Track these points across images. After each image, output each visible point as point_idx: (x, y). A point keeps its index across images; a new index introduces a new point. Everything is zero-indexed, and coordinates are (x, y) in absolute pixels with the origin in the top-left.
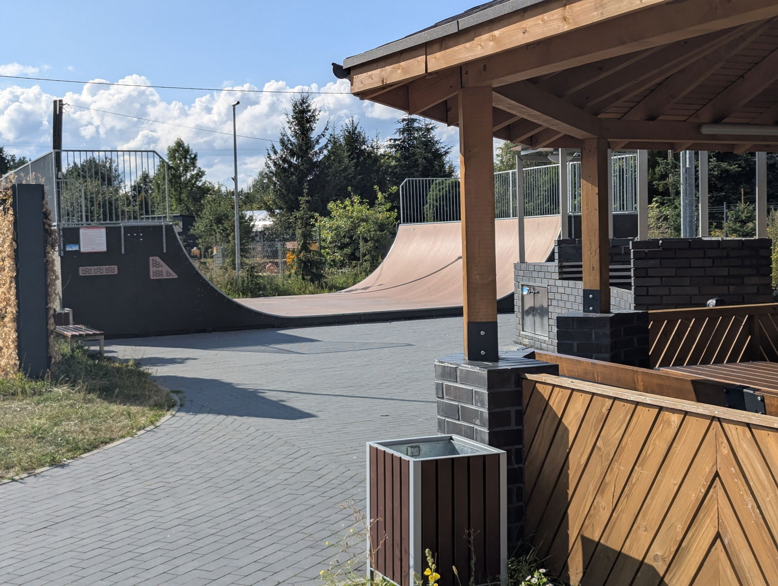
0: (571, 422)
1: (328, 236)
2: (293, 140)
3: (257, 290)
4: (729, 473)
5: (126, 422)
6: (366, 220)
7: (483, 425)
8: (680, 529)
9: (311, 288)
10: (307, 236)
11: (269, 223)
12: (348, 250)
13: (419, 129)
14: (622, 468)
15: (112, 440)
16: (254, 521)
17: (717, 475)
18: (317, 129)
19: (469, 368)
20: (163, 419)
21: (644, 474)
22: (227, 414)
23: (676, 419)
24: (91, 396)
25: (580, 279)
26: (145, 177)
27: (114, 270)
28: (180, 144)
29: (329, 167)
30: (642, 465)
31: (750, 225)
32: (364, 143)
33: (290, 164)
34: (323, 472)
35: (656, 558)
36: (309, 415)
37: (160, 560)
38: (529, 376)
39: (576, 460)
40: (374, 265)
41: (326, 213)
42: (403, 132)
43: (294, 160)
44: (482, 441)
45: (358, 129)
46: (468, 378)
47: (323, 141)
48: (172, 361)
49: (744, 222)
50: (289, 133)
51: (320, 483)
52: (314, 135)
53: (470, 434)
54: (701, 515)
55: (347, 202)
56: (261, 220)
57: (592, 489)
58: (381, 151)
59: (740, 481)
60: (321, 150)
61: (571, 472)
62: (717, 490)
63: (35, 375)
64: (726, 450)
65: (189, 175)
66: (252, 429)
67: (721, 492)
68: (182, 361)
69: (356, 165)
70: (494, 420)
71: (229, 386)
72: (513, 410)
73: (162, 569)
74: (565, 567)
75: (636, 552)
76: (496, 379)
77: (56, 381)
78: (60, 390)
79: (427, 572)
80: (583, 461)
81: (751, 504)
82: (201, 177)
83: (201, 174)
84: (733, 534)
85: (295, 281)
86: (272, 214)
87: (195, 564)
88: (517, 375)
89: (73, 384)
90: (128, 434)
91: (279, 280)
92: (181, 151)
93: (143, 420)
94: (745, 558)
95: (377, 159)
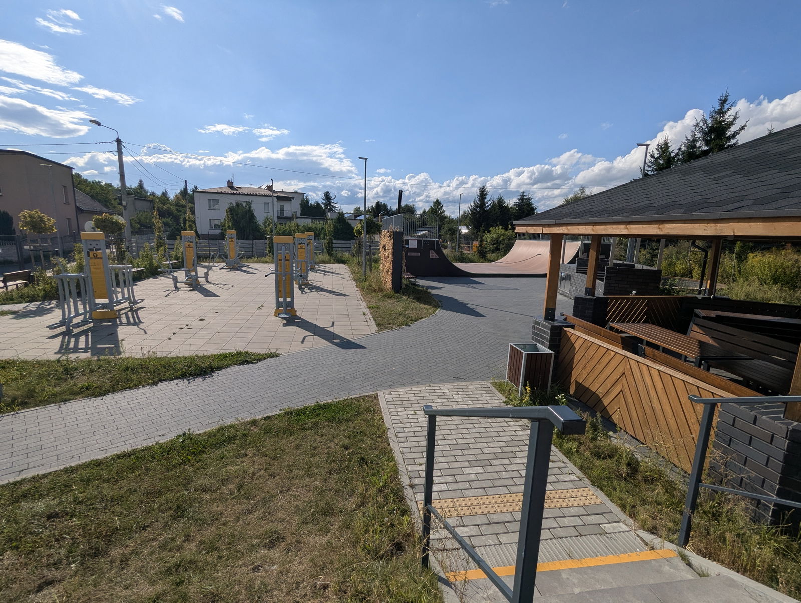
0: (577, 346)
1: (489, 240)
2: (478, 202)
3: (463, 259)
4: (628, 373)
5: (425, 312)
6: (503, 235)
7: (547, 341)
8: (609, 386)
9: (481, 260)
10: (482, 241)
11: (467, 231)
12: (495, 246)
13: (526, 199)
14: (592, 364)
15: (422, 318)
16: (468, 354)
17: (624, 373)
18: (488, 198)
19: (545, 323)
20: (437, 311)
21: (599, 367)
22: (457, 312)
23: (613, 353)
24: (414, 300)
25: (586, 274)
26: (424, 211)
27: (419, 254)
28: (437, 201)
29: (491, 212)
30: (599, 364)
31: (657, 251)
32: (504, 203)
33: (476, 210)
34: (489, 339)
35: (600, 392)
36: (483, 316)
37: (442, 364)
38: (564, 328)
39: (577, 358)
40: (505, 254)
41: (489, 232)
42: (520, 199)
43: (478, 209)
44: (546, 347)
45: (503, 198)
46: (543, 326)
47: (489, 203)
48: (437, 288)
49: (654, 250)
50: (477, 199)
51: (488, 343)
52: (486, 200)
53: (542, 344)
54: (616, 384)
55: (497, 228)
56: (464, 230)
57: (581, 367)
58: (511, 206)
59: (632, 377)
60: (488, 206)
61: (575, 361)
62: (624, 377)
63: (398, 292)
64: (628, 367)
65: (439, 211)
66: (465, 319)
67: (625, 379)
68: (440, 288)
69: (500, 212)
70: (551, 341)
71: (456, 300)
72: (558, 338)
73: (443, 367)
74: (569, 388)
75: (593, 389)
76: (553, 328)
77: (403, 294)
78: (405, 297)
79: (527, 388)
80: (579, 359)
81: (634, 384)
83: (444, 211)
84: (627, 391)
85: (476, 257)
86: (468, 228)
87: (452, 367)
88: (561, 328)
89: (409, 296)
90: (427, 316)
91: (470, 256)
92: (437, 203)
93: (430, 311)
94: (630, 399)
95: (509, 209)
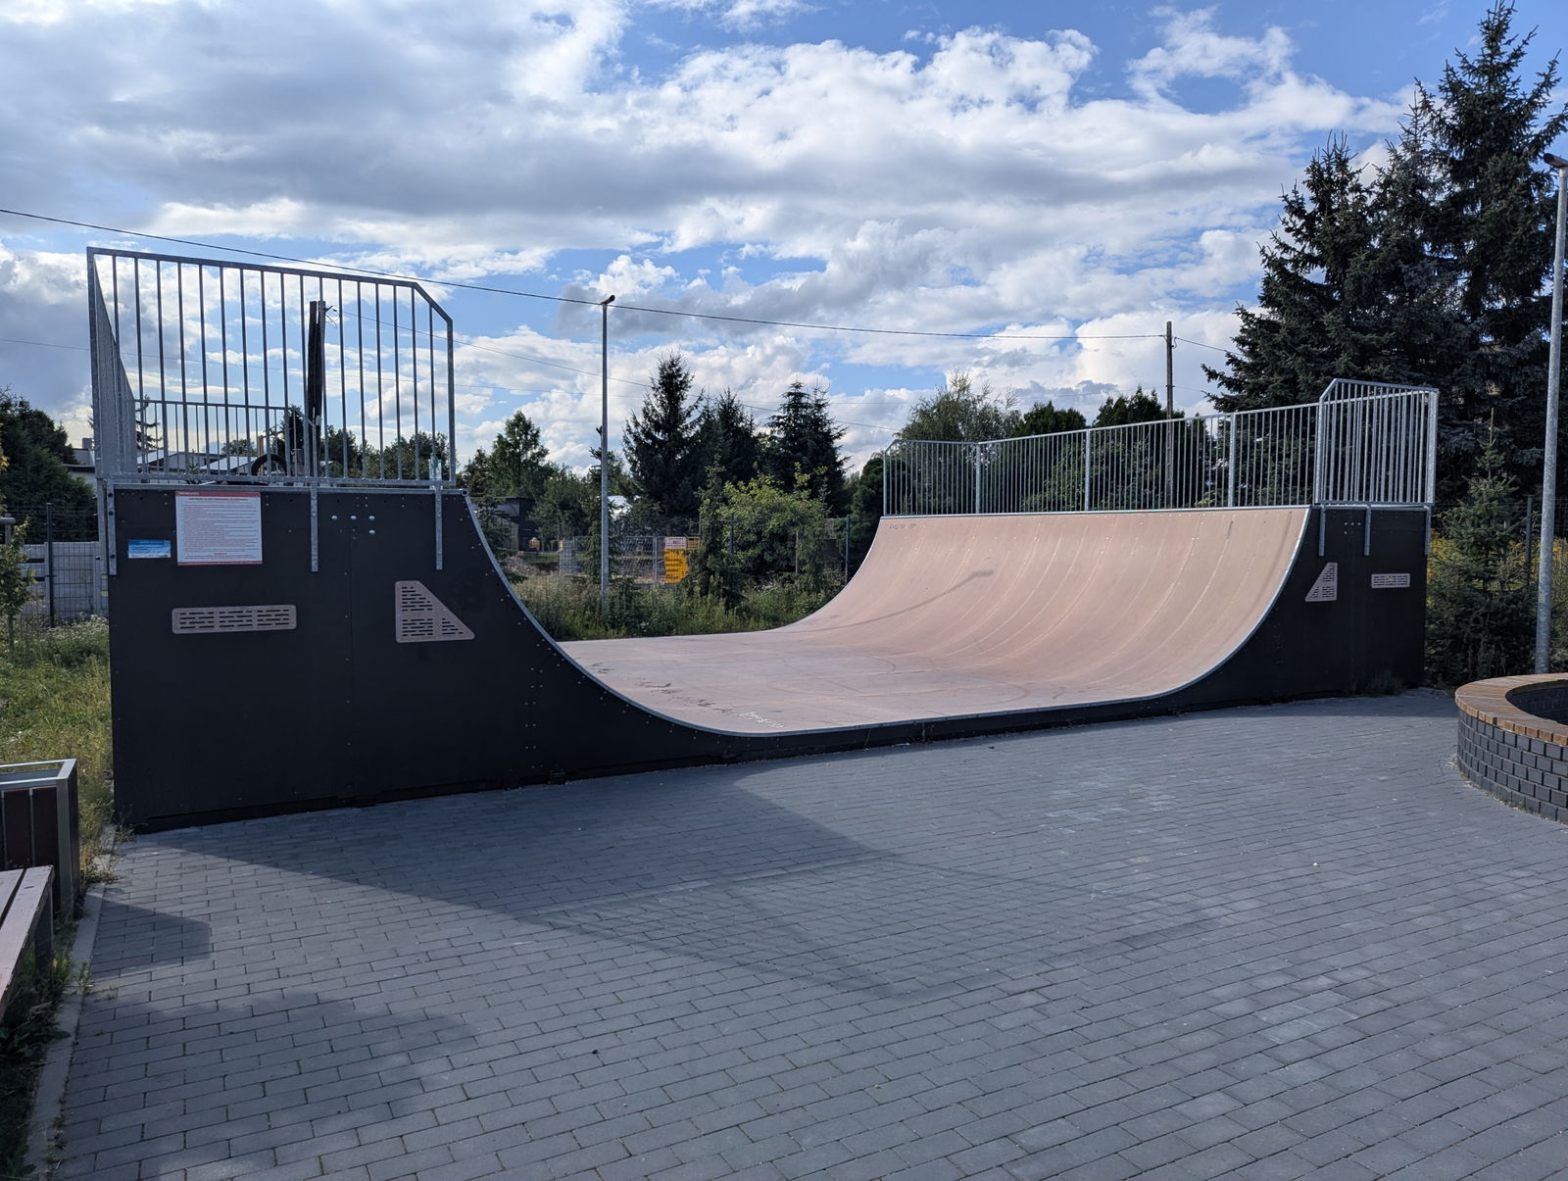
6: (779, 510)
11: (628, 510)
13: (808, 405)
18: (689, 398)
26: (480, 457)
27: (286, 617)
28: (520, 418)
33: (654, 439)
42: (788, 408)
43: (659, 436)
45: (735, 402)
47: (695, 414)
50: (655, 402)
52: (685, 405)
55: (753, 484)
58: (761, 428)
60: (693, 424)
65: (529, 453)
69: (733, 446)
82: (543, 456)
83: (543, 453)
92: (521, 426)
